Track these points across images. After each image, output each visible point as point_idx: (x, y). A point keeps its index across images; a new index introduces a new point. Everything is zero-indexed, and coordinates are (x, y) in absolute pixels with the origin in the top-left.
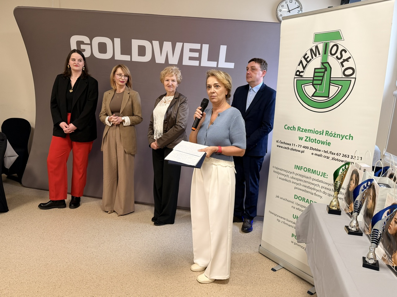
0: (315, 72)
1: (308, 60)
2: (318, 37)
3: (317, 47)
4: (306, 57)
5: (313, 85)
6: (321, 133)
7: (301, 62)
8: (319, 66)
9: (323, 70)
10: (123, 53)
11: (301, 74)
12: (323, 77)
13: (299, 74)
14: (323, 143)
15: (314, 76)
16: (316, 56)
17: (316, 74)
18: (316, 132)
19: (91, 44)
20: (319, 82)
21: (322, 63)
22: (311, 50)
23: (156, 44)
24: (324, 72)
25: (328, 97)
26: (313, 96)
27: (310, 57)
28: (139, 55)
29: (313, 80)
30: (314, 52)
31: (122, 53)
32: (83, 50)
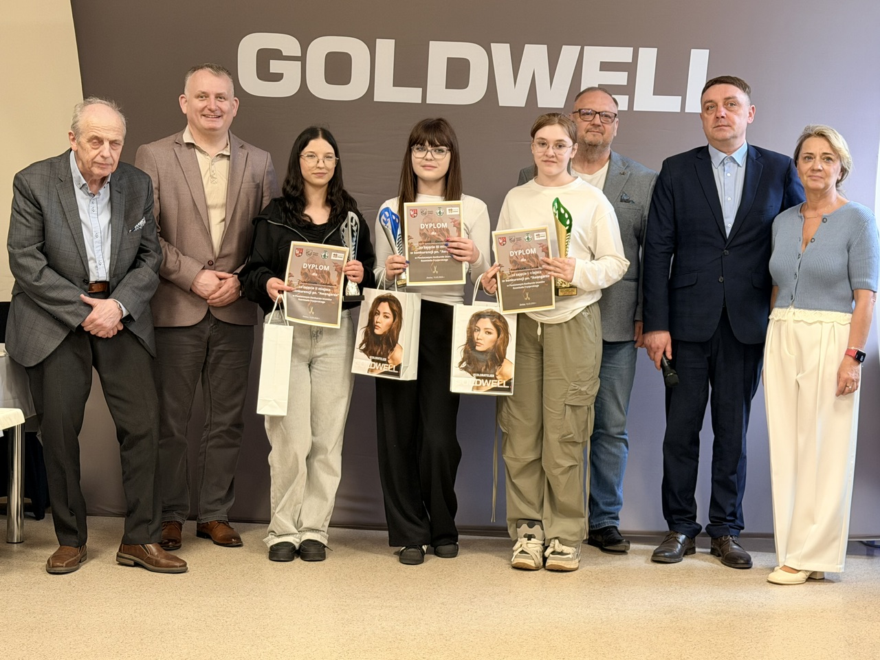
10: (400, 80)
19: (302, 59)
23: (502, 51)
28: (449, 85)
31: (398, 82)
32: (278, 77)
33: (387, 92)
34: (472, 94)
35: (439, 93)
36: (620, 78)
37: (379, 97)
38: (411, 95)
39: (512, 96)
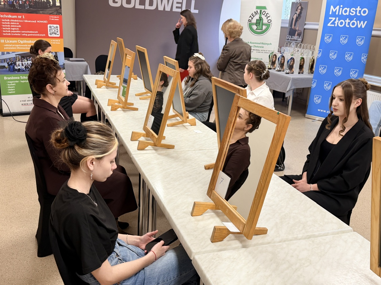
0: (257, 20)
1: (254, 16)
2: (258, 8)
3: (257, 11)
4: (253, 14)
5: (256, 25)
6: (260, 44)
7: (251, 16)
8: (258, 18)
9: (260, 20)
10: (140, 4)
11: (251, 21)
12: (260, 22)
13: (249, 21)
14: (261, 47)
15: (256, 22)
16: (257, 14)
17: (257, 21)
18: (258, 43)
20: (259, 24)
21: (260, 17)
22: (255, 12)
24: (260, 21)
25: (262, 30)
26: (256, 29)
27: (254, 15)
28: (149, 5)
29: (256, 23)
30: (256, 13)
32: (117, 2)
33: (138, 6)
34: (153, 7)
35: (148, 7)
36: (180, 5)
37: (136, 7)
38: (142, 7)
39: (161, 8)
